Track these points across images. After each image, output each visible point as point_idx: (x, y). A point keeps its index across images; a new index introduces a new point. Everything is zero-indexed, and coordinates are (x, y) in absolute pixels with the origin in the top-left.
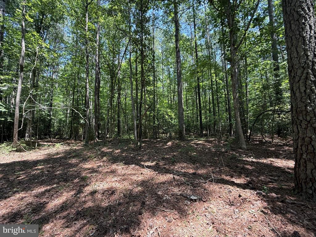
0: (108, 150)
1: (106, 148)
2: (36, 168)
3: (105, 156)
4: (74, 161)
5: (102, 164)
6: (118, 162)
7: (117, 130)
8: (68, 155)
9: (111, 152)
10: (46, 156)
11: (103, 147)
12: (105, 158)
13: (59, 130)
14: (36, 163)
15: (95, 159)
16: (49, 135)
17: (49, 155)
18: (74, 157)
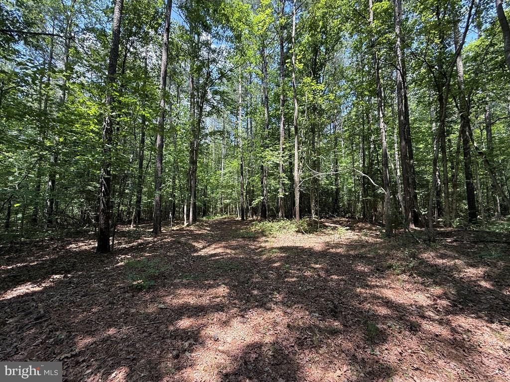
1: (432, 254)
7: (466, 207)
10: (324, 246)
11: (426, 250)
13: (350, 205)
17: (328, 246)
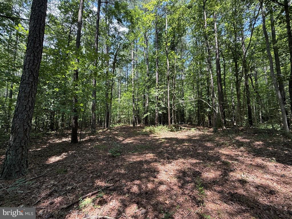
0: (244, 140)
1: (240, 137)
2: (184, 144)
3: (242, 146)
4: (209, 144)
5: (240, 153)
6: (264, 156)
8: (203, 138)
9: (248, 142)
10: (187, 137)
11: (237, 136)
12: (242, 148)
13: (190, 118)
14: (182, 141)
15: (230, 147)
16: (184, 122)
17: (189, 137)
18: (208, 141)
